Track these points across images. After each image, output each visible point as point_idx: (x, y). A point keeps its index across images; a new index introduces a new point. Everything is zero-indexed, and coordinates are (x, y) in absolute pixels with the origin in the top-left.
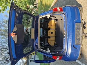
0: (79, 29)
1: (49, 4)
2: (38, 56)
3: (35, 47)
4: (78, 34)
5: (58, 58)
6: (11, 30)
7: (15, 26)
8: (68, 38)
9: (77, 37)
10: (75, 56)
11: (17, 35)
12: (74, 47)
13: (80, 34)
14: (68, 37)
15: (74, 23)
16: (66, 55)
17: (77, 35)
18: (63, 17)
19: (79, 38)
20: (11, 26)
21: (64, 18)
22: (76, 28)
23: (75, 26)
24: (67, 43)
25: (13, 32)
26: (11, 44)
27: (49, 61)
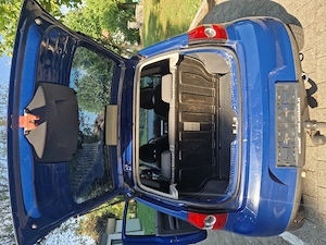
0: (292, 106)
1: (180, 25)
2: (141, 222)
3: (121, 178)
4: (286, 125)
5: (210, 221)
6: (21, 105)
7: (40, 89)
8: (248, 143)
9: (283, 136)
10: (277, 215)
11: (44, 125)
12: (271, 176)
13: (293, 126)
14: (248, 139)
15: (271, 81)
16: (241, 209)
17: (283, 130)
18: (229, 63)
19: (293, 143)
20: (21, 88)
21: (234, 67)
22: (277, 102)
23: (274, 94)
24: (245, 161)
25: (29, 112)
26: (18, 157)
27: (179, 237)
